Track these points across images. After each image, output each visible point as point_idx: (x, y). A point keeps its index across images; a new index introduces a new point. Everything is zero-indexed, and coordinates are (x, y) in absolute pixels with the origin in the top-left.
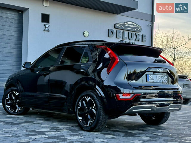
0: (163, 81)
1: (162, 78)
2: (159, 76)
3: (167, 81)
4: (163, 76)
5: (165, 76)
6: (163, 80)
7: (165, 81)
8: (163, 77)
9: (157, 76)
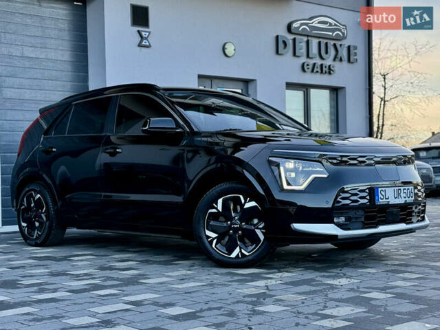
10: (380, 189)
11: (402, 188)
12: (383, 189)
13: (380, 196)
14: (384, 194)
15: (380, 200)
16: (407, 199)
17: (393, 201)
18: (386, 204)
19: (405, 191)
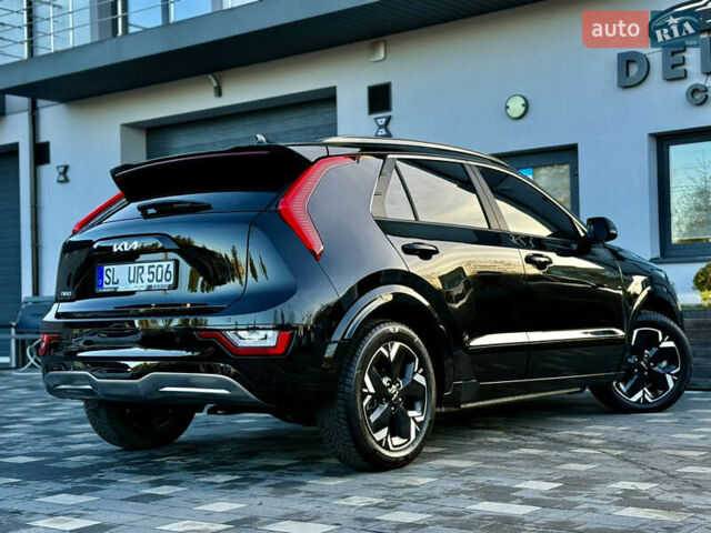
0: (155, 283)
1: (149, 273)
2: (137, 265)
3: (171, 282)
4: (156, 264)
5: (165, 264)
6: (152, 281)
7: (164, 282)
8: (154, 270)
9: (132, 266)
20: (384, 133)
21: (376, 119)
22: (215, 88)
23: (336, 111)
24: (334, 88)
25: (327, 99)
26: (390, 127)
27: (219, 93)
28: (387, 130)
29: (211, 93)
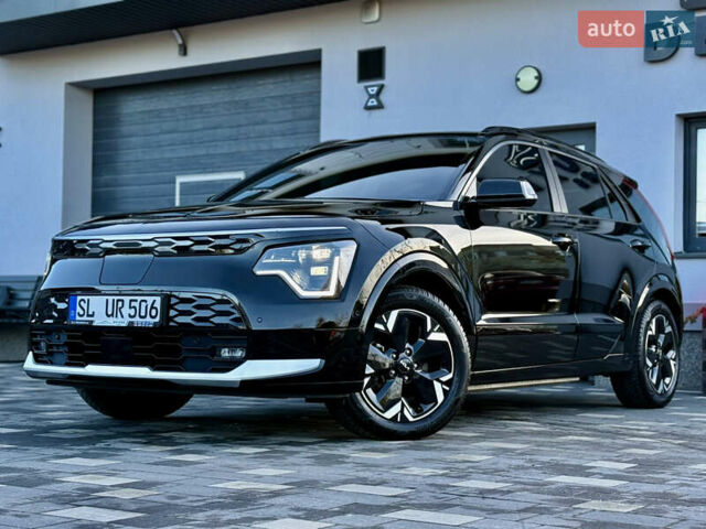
10: (79, 298)
11: (127, 299)
12: (86, 298)
13: (79, 310)
14: (85, 306)
15: (78, 318)
16: (137, 319)
17: (100, 320)
18: (85, 326)
19: (133, 304)
20: (375, 103)
21: (366, 88)
22: (180, 46)
23: (319, 78)
24: (318, 52)
25: (309, 63)
26: (383, 97)
27: (184, 51)
28: (379, 101)
29: (176, 50)
